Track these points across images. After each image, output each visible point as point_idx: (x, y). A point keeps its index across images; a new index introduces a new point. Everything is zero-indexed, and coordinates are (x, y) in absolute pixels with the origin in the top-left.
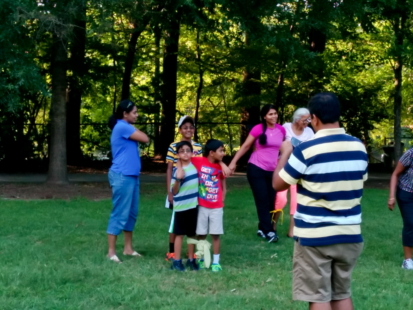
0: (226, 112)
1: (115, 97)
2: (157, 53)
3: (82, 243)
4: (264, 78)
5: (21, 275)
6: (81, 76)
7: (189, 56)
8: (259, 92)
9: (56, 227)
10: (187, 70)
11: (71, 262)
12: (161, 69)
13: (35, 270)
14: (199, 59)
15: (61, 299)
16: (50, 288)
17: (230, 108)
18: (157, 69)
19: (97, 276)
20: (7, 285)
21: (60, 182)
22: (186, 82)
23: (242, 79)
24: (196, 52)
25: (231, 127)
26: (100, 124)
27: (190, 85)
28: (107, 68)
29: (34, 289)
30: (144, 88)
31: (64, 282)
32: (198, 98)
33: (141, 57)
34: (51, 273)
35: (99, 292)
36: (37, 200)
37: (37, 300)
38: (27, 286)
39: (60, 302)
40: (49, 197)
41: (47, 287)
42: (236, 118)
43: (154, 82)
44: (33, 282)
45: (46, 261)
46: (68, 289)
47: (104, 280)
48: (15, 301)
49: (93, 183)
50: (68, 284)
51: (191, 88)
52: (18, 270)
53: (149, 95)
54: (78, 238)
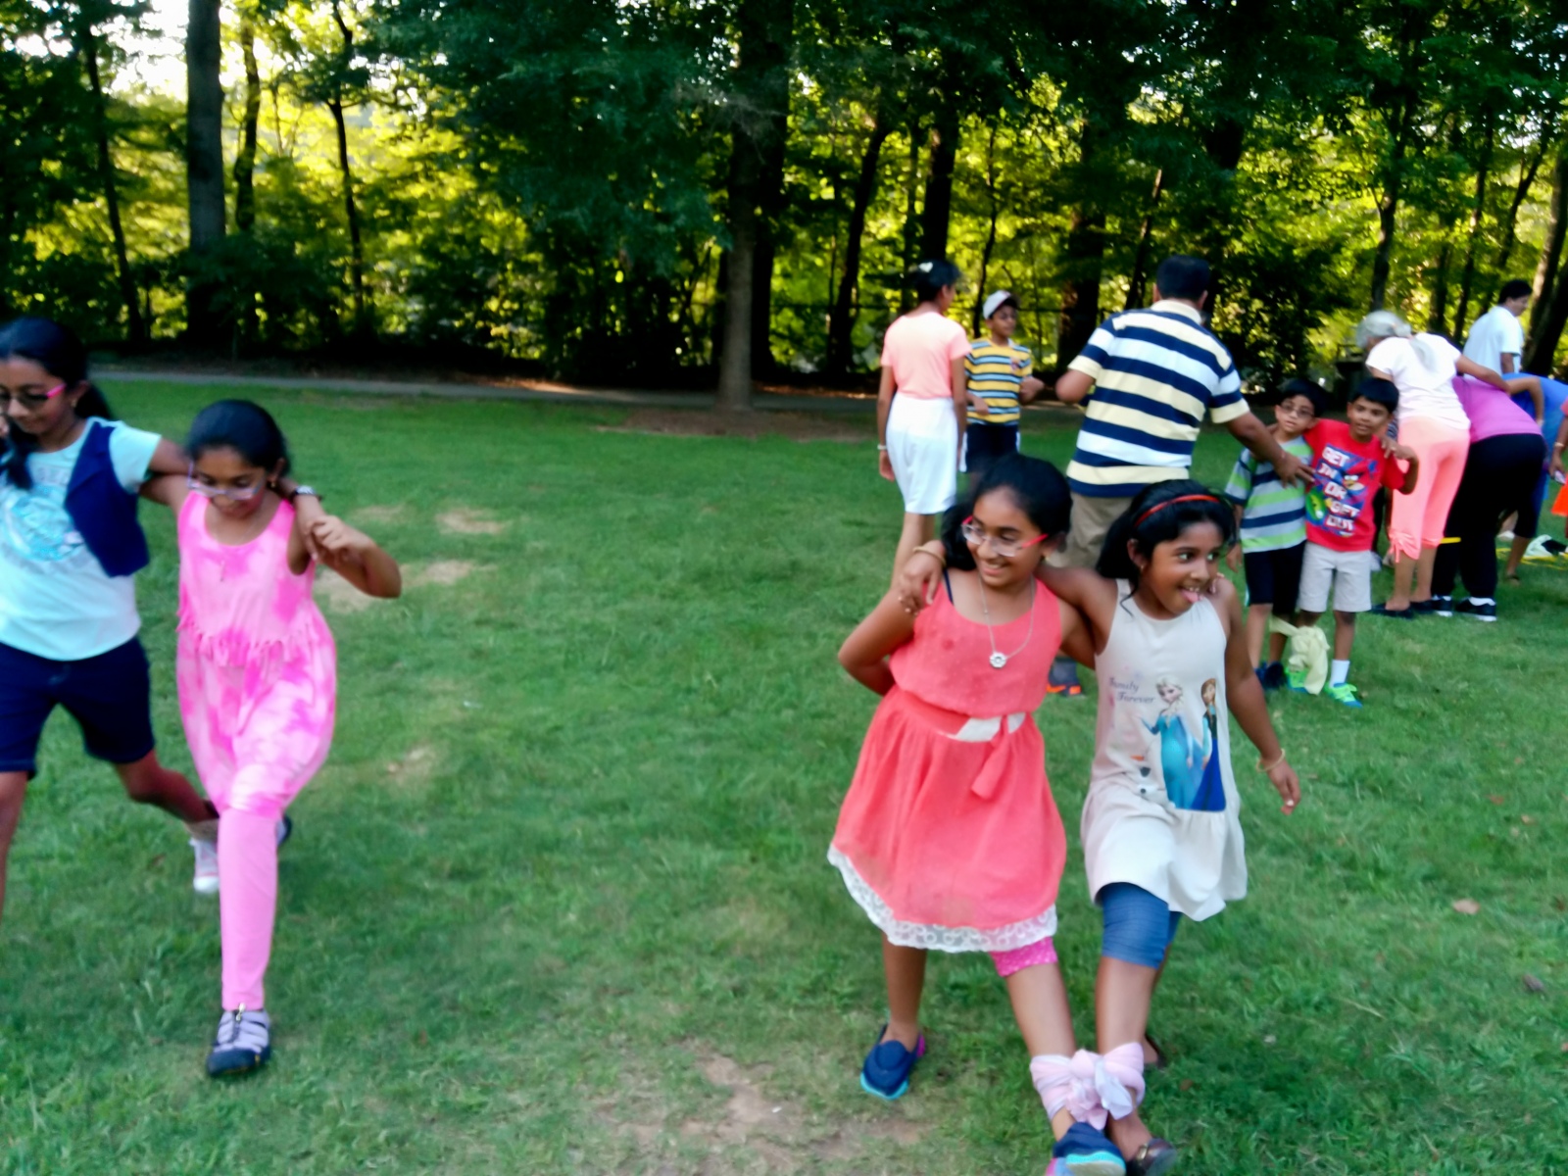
0: (1035, 290)
1: (834, 257)
2: (912, 174)
3: (783, 513)
4: (1112, 226)
5: (683, 563)
6: (776, 217)
7: (973, 181)
8: (1100, 253)
9: (736, 484)
10: (967, 209)
11: (767, 546)
12: (919, 207)
13: (706, 556)
14: (991, 189)
15: (755, 607)
16: (733, 588)
17: (1042, 282)
18: (911, 207)
19: (813, 571)
20: (659, 578)
21: (739, 407)
22: (963, 233)
23: (1069, 226)
24: (986, 176)
25: (1043, 320)
26: (805, 306)
27: (970, 238)
28: (822, 204)
29: (705, 587)
30: (889, 242)
31: (758, 578)
32: (986, 262)
33: (883, 184)
34: (734, 562)
35: (818, 598)
36: (698, 437)
37: (711, 606)
38: (695, 581)
39: (752, 612)
40: (719, 432)
41: (728, 585)
42: (1052, 301)
43: (907, 231)
44: (704, 577)
45: (725, 540)
46: (765, 591)
47: (826, 579)
48: (674, 606)
49: (794, 411)
50: (764, 583)
51: (972, 246)
52: (678, 554)
53: (897, 253)
54: (778, 506)
